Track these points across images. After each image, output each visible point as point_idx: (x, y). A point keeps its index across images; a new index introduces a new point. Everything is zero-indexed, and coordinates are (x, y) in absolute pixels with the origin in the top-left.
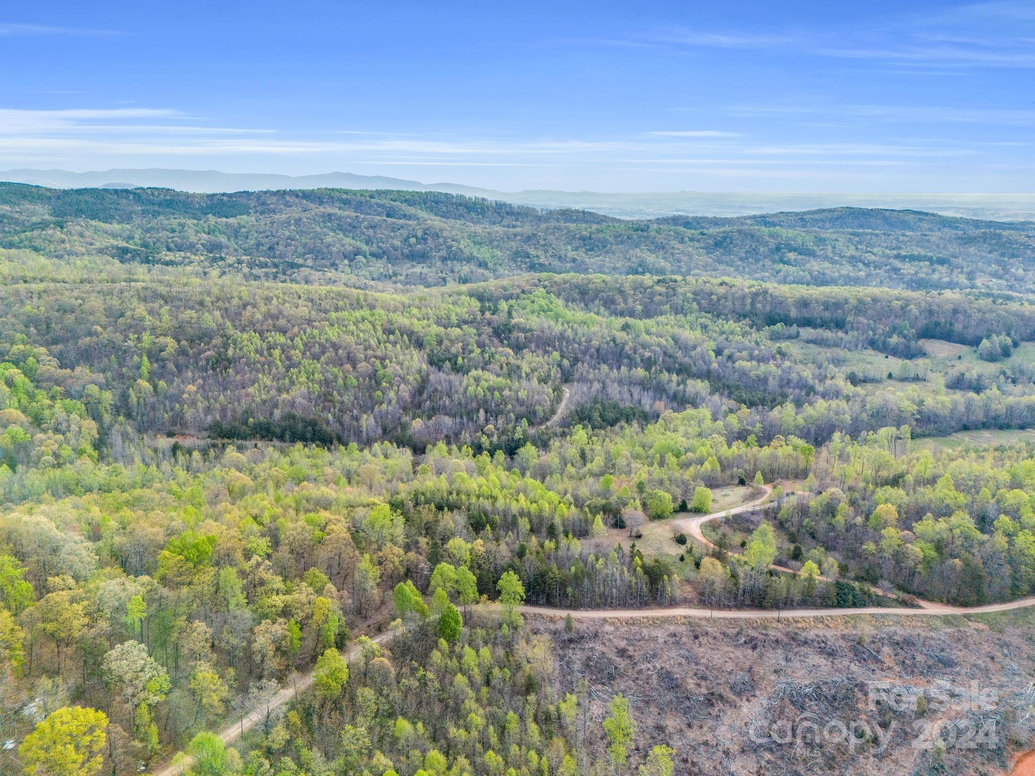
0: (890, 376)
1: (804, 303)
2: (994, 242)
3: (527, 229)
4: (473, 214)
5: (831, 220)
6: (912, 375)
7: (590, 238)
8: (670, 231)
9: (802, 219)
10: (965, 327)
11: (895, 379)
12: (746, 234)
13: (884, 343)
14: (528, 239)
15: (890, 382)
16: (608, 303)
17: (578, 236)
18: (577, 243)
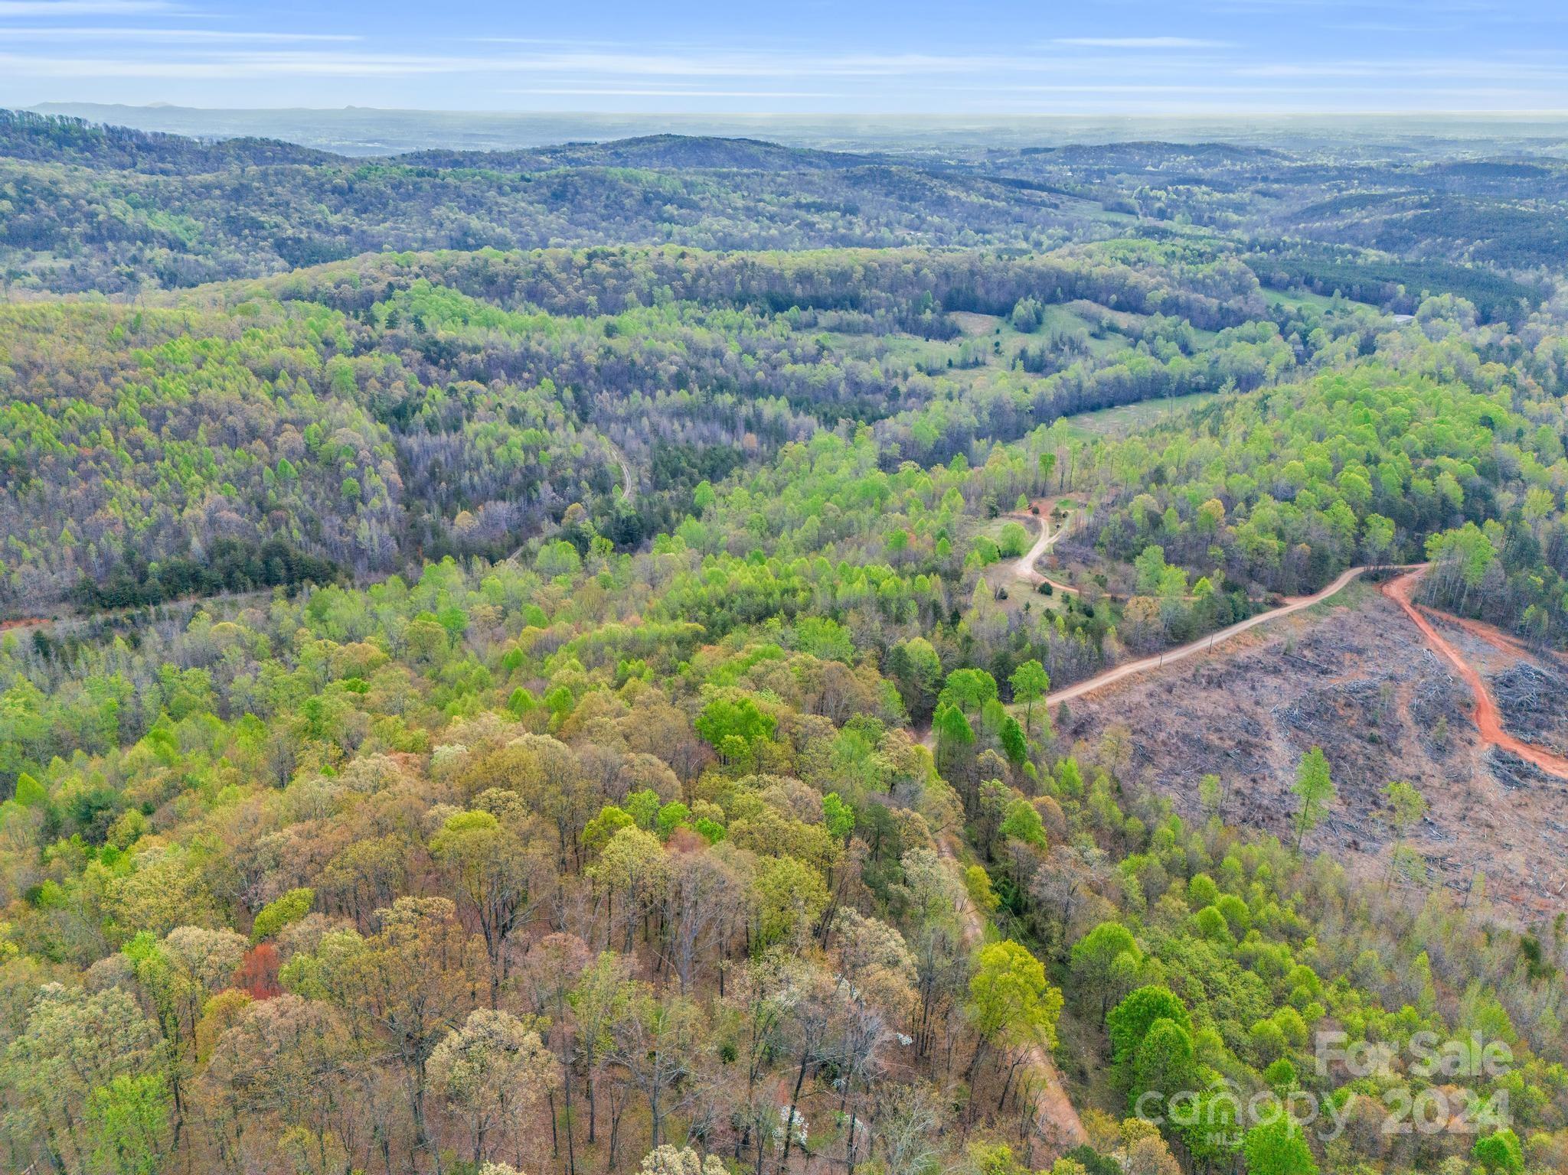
0: (950, 364)
1: (804, 277)
2: (885, 181)
3: (228, 175)
4: (71, 151)
5: (658, 154)
6: (971, 360)
7: (351, 189)
8: (474, 175)
9: (617, 154)
10: (988, 292)
11: (956, 367)
12: (592, 179)
13: (915, 321)
14: (239, 193)
15: (953, 372)
16: (534, 295)
17: (328, 187)
18: (334, 200)
